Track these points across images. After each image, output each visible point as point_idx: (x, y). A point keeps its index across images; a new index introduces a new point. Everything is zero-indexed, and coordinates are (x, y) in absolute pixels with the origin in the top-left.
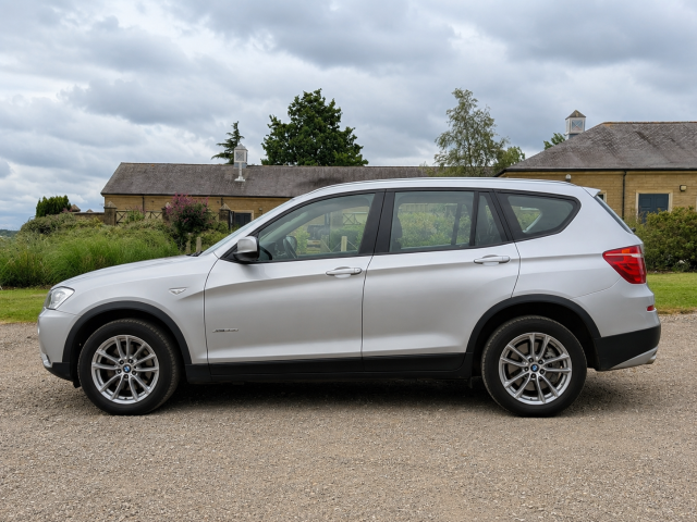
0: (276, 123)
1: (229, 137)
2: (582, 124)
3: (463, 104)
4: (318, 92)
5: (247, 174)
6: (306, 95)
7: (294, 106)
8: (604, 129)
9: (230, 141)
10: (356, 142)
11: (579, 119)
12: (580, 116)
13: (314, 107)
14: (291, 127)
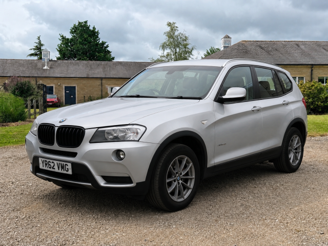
0: (63, 38)
1: (36, 45)
2: (230, 41)
3: (172, 30)
4: (86, 22)
5: (50, 65)
6: (80, 23)
7: (73, 29)
8: (243, 44)
9: (37, 46)
10: (108, 49)
11: (228, 39)
12: (229, 37)
13: (84, 29)
14: (72, 40)
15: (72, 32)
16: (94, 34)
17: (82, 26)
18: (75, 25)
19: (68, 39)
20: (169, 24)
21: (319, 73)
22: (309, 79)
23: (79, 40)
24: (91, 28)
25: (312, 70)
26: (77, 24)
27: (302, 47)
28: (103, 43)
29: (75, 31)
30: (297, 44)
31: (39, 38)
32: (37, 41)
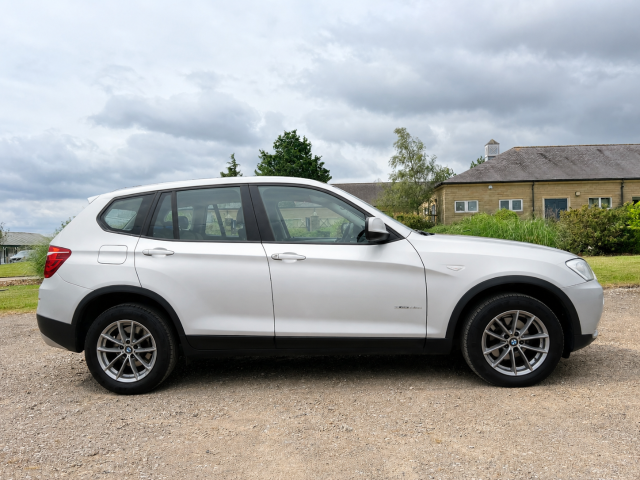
0: (265, 155)
1: (230, 165)
2: (497, 150)
3: (403, 137)
6: (286, 133)
7: (277, 142)
8: (515, 152)
10: (324, 166)
11: (495, 145)
12: (495, 143)
13: (292, 142)
14: (276, 157)
15: (276, 147)
16: (304, 147)
17: (289, 138)
18: (280, 136)
19: (271, 156)
21: (632, 192)
22: (618, 200)
23: (286, 157)
24: (301, 140)
25: (622, 187)
26: (283, 135)
27: (607, 153)
28: (317, 159)
29: (281, 145)
30: (600, 150)
31: (233, 157)
32: (231, 161)
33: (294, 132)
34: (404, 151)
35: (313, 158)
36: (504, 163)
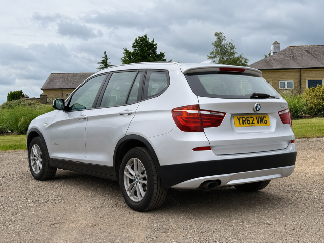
0: (127, 51)
1: (103, 59)
3: (218, 39)
6: (140, 38)
7: (135, 43)
8: (290, 49)
11: (277, 45)
12: (278, 43)
13: (144, 43)
14: (133, 53)
15: (134, 46)
17: (142, 40)
18: (136, 40)
19: (130, 53)
20: (217, 35)
23: (140, 53)
26: (138, 39)
28: (161, 54)
29: (137, 45)
32: (104, 55)
33: (146, 36)
34: (219, 49)
35: (158, 53)
36: (282, 57)
